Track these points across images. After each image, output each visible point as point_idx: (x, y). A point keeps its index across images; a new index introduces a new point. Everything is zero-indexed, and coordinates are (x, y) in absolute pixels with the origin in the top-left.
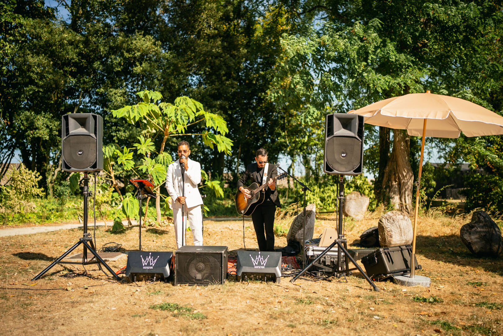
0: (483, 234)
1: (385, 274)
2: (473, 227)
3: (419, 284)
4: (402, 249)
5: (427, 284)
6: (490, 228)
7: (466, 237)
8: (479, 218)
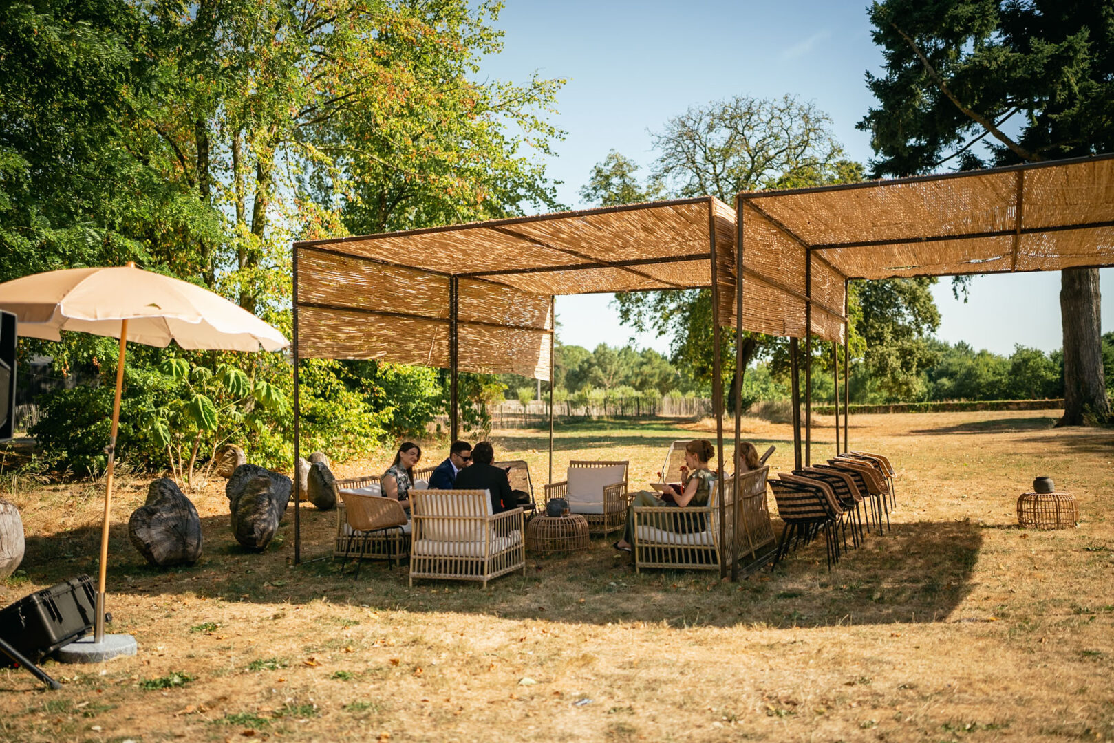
0: (172, 523)
1: (45, 649)
2: (153, 512)
3: (120, 652)
4: (73, 587)
5: (133, 649)
6: (184, 510)
7: (142, 534)
8: (162, 493)
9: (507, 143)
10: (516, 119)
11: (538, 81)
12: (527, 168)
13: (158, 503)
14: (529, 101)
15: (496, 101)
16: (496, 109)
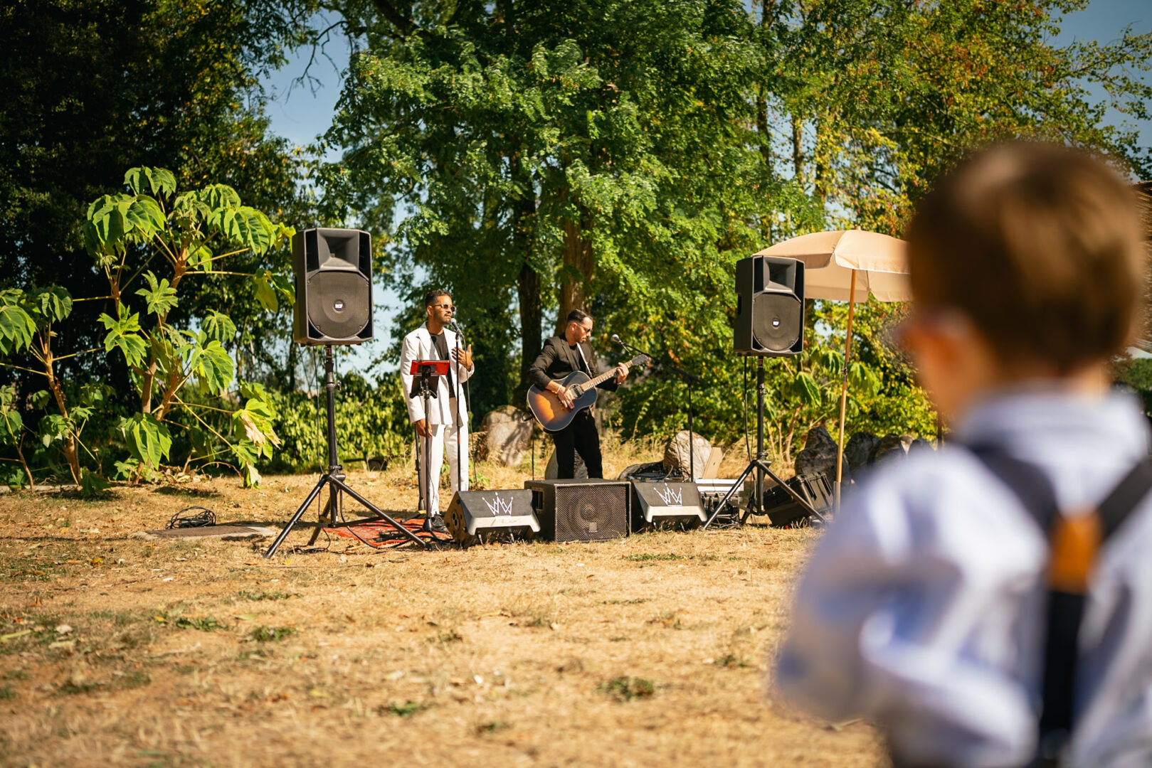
8: (820, 439)
9: (1090, 111)
10: (1101, 83)
11: (1131, 37)
12: (1115, 137)
13: (817, 447)
14: (1119, 61)
15: (1077, 65)
16: (1079, 74)
